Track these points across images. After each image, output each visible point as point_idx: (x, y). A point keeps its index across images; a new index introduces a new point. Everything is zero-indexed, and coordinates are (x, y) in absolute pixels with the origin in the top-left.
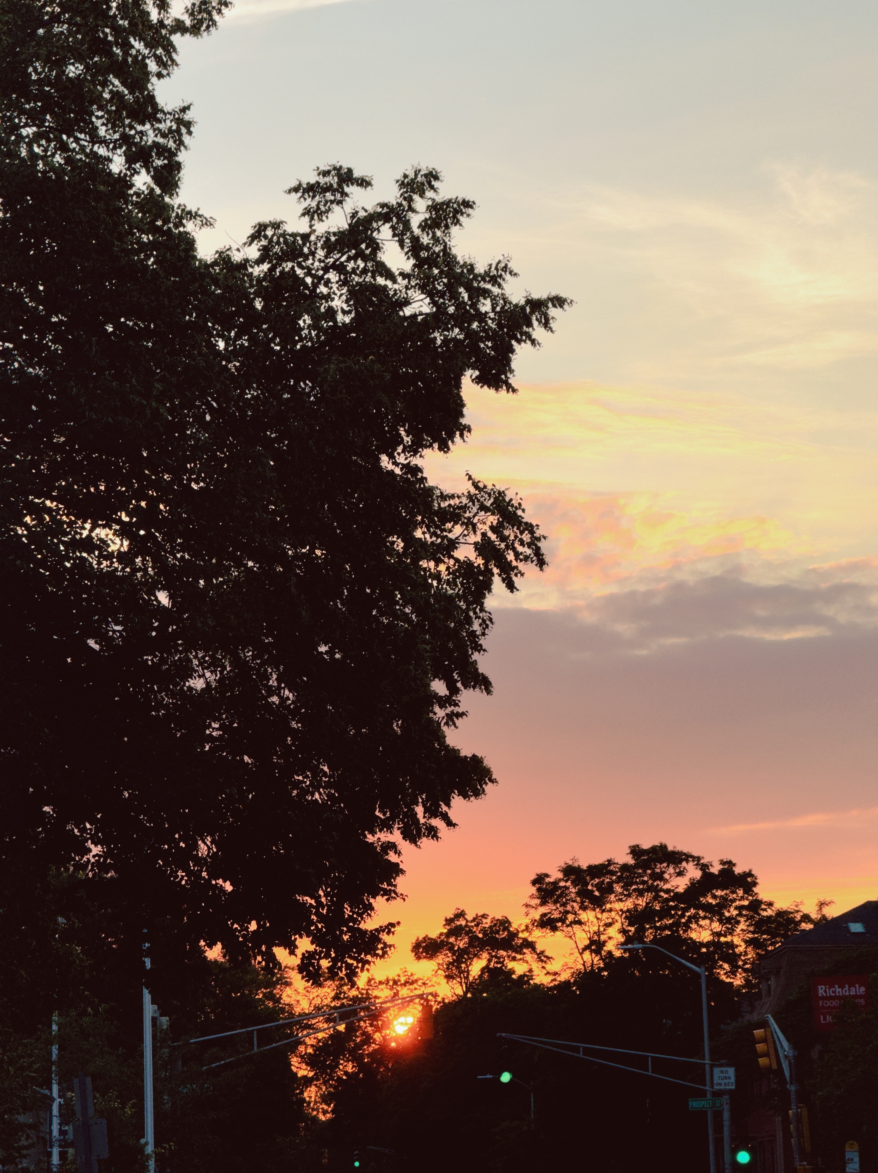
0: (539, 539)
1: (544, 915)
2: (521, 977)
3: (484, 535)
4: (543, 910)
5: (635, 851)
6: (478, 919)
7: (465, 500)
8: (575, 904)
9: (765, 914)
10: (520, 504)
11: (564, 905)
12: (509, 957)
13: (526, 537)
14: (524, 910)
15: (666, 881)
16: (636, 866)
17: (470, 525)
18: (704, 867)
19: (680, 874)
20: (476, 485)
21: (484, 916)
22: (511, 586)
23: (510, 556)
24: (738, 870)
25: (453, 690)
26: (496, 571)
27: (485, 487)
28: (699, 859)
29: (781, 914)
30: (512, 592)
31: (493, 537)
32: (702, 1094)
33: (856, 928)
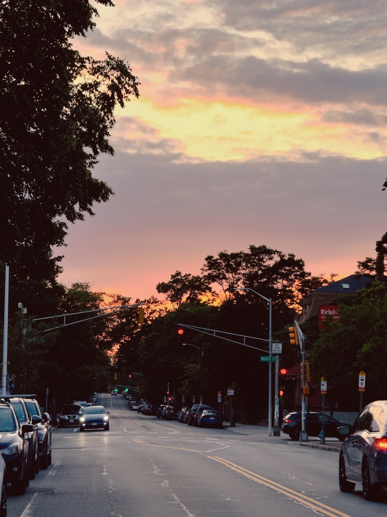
0: (137, 84)
1: (209, 274)
2: (204, 302)
3: (112, 81)
4: (210, 272)
5: (252, 248)
6: (187, 276)
7: (104, 64)
8: (224, 270)
9: (307, 278)
10: (129, 67)
11: (219, 270)
12: (199, 293)
13: (131, 83)
14: (201, 271)
15: (264, 262)
16: (252, 254)
17: (106, 76)
18: (282, 257)
19: (271, 259)
20: (109, 57)
21: (189, 275)
22: (122, 105)
23: (123, 92)
24: (296, 259)
25: (96, 153)
26: (116, 97)
27: (114, 58)
28: (280, 252)
29: (314, 279)
30: (122, 107)
31: (116, 82)
32: (267, 355)
33: (346, 286)
